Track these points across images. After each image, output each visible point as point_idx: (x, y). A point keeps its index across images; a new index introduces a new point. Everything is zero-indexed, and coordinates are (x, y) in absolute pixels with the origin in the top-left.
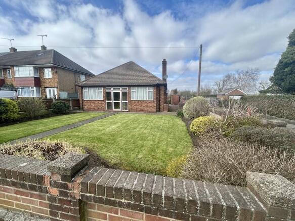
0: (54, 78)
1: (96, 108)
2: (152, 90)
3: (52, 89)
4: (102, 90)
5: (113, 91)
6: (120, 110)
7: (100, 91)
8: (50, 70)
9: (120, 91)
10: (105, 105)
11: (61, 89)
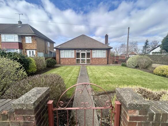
0: (34, 43)
1: (69, 63)
2: (105, 51)
3: (31, 51)
4: (73, 51)
5: (81, 52)
6: (86, 64)
7: (72, 52)
8: (30, 37)
9: (86, 52)
10: (75, 61)
11: (38, 51)
